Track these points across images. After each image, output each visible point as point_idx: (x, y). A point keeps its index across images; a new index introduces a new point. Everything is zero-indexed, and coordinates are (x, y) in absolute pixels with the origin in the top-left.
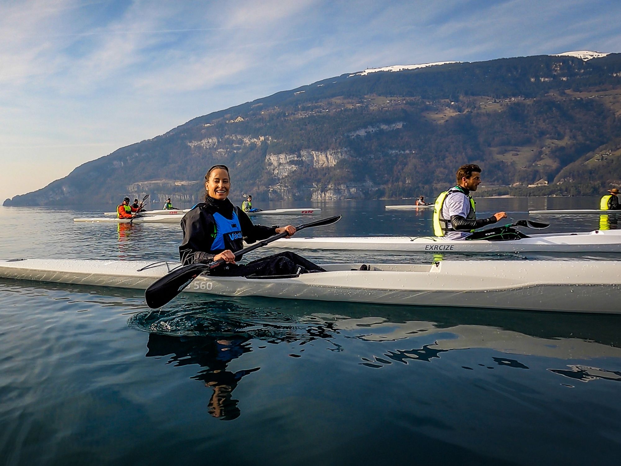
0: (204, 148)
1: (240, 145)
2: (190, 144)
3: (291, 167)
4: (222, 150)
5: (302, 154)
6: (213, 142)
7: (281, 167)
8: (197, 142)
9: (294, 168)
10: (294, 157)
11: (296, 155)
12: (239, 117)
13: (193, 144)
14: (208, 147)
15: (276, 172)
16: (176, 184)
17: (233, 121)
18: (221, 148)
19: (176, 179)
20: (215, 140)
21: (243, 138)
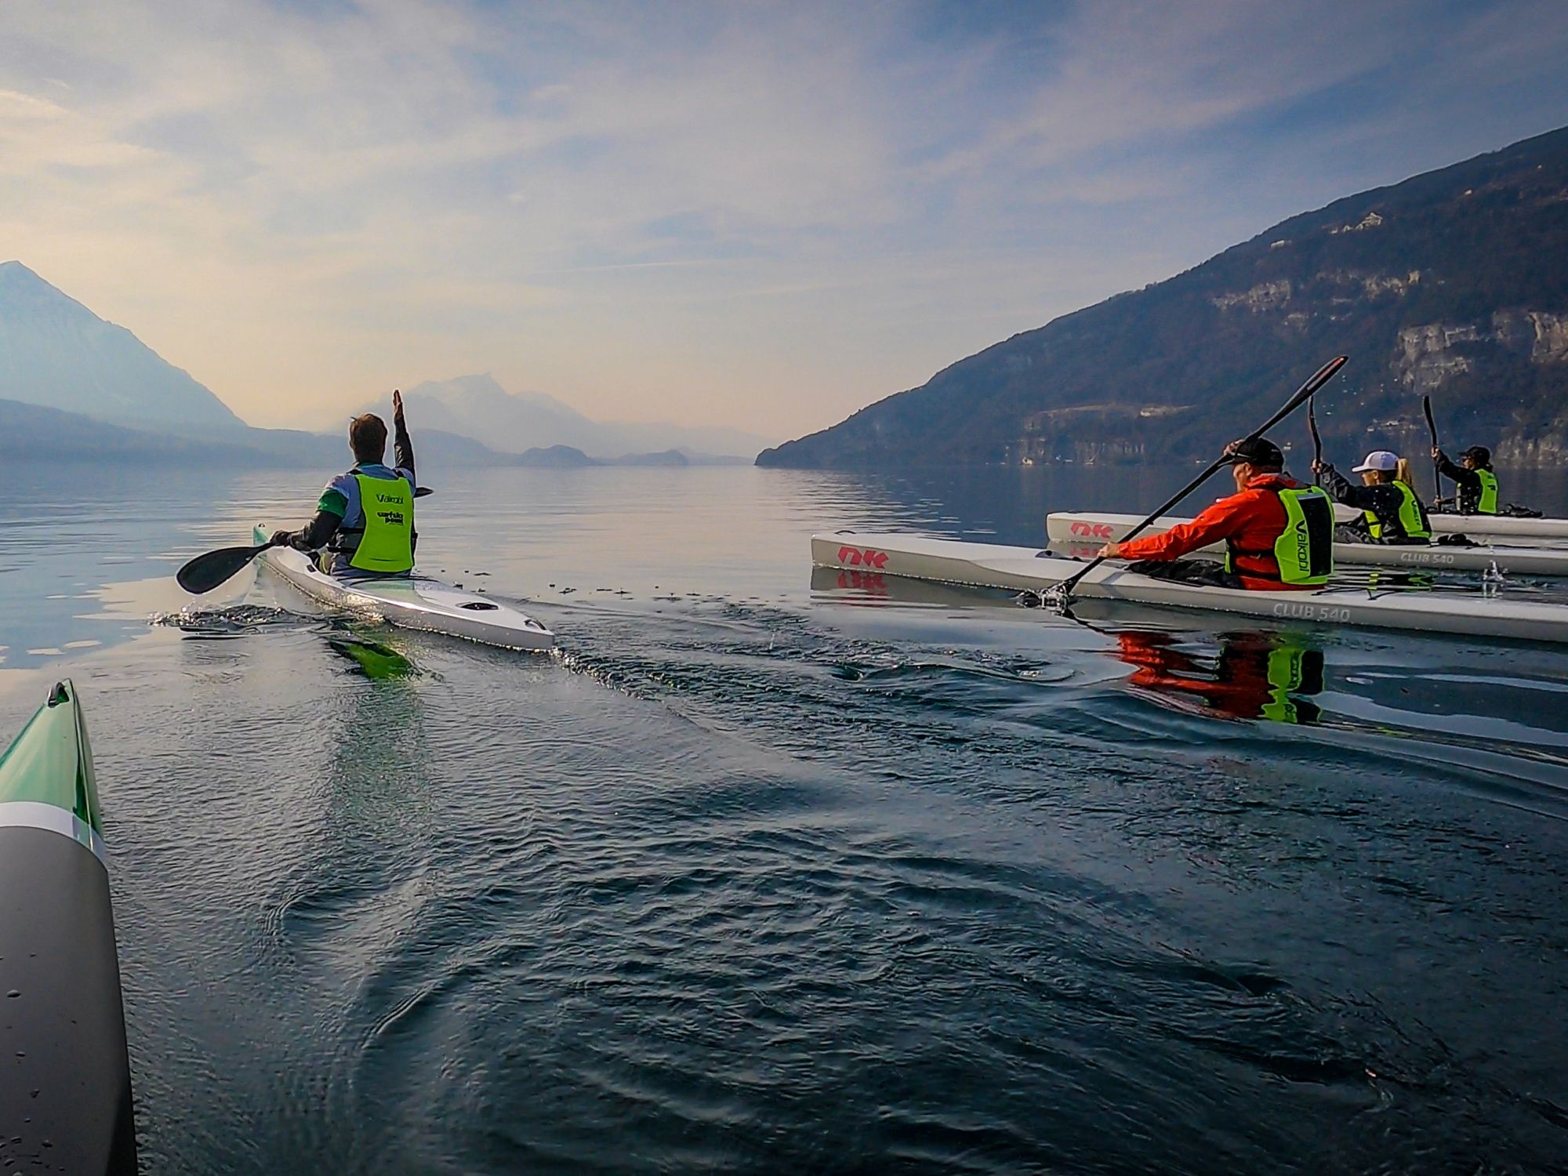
0: (1254, 310)
1: (1350, 300)
2: (1217, 302)
3: (1453, 364)
4: (1300, 316)
5: (1495, 323)
6: (1280, 293)
7: (1424, 365)
8: (1238, 296)
9: (1462, 363)
10: (1466, 333)
11: (1474, 325)
12: (1372, 214)
13: (1225, 302)
14: (1264, 309)
15: (1410, 377)
16: (1142, 414)
17: (1349, 228)
18: (1296, 311)
19: (1146, 401)
20: (1286, 286)
21: (1364, 279)
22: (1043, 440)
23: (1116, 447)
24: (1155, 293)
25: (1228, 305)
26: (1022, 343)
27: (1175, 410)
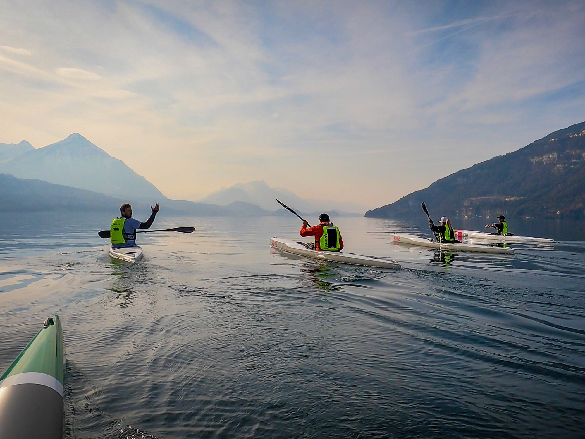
0: (545, 163)
1: (578, 161)
2: (532, 160)
4: (560, 166)
6: (553, 157)
8: (539, 158)
12: (584, 130)
14: (548, 163)
16: (506, 200)
17: (576, 135)
18: (559, 164)
19: (507, 195)
20: (556, 155)
21: (582, 153)
22: (471, 209)
23: (497, 212)
24: (509, 156)
25: (535, 161)
26: (463, 173)
27: (518, 198)
